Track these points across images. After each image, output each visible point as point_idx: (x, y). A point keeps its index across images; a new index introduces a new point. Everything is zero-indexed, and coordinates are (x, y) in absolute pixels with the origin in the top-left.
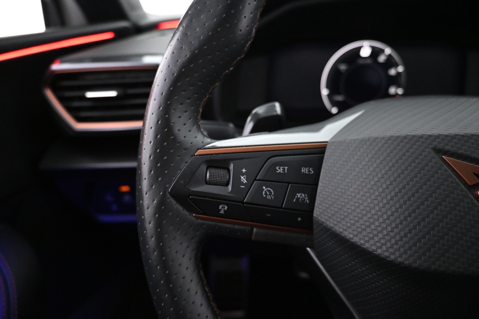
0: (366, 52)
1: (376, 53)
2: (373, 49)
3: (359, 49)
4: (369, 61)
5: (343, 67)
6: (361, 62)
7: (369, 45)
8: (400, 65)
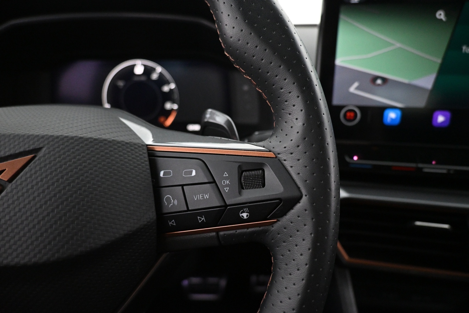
0: (139, 70)
1: (148, 71)
2: (146, 67)
3: (133, 67)
4: (143, 78)
5: (121, 84)
6: (136, 79)
7: (141, 64)
8: (172, 83)
